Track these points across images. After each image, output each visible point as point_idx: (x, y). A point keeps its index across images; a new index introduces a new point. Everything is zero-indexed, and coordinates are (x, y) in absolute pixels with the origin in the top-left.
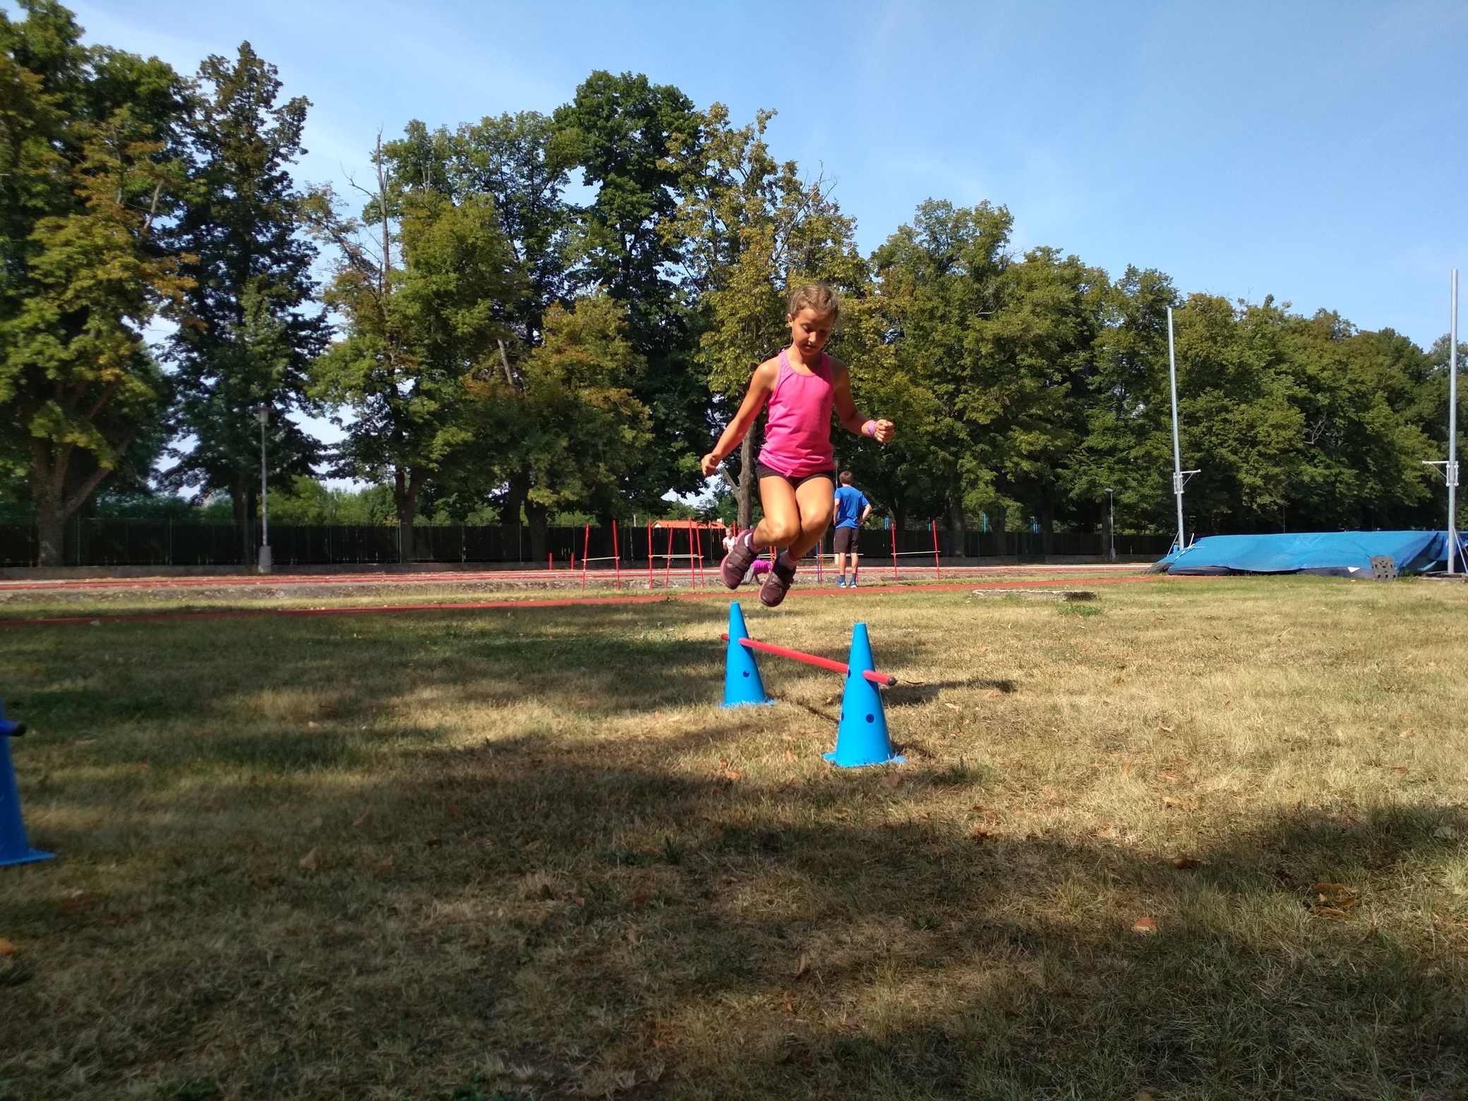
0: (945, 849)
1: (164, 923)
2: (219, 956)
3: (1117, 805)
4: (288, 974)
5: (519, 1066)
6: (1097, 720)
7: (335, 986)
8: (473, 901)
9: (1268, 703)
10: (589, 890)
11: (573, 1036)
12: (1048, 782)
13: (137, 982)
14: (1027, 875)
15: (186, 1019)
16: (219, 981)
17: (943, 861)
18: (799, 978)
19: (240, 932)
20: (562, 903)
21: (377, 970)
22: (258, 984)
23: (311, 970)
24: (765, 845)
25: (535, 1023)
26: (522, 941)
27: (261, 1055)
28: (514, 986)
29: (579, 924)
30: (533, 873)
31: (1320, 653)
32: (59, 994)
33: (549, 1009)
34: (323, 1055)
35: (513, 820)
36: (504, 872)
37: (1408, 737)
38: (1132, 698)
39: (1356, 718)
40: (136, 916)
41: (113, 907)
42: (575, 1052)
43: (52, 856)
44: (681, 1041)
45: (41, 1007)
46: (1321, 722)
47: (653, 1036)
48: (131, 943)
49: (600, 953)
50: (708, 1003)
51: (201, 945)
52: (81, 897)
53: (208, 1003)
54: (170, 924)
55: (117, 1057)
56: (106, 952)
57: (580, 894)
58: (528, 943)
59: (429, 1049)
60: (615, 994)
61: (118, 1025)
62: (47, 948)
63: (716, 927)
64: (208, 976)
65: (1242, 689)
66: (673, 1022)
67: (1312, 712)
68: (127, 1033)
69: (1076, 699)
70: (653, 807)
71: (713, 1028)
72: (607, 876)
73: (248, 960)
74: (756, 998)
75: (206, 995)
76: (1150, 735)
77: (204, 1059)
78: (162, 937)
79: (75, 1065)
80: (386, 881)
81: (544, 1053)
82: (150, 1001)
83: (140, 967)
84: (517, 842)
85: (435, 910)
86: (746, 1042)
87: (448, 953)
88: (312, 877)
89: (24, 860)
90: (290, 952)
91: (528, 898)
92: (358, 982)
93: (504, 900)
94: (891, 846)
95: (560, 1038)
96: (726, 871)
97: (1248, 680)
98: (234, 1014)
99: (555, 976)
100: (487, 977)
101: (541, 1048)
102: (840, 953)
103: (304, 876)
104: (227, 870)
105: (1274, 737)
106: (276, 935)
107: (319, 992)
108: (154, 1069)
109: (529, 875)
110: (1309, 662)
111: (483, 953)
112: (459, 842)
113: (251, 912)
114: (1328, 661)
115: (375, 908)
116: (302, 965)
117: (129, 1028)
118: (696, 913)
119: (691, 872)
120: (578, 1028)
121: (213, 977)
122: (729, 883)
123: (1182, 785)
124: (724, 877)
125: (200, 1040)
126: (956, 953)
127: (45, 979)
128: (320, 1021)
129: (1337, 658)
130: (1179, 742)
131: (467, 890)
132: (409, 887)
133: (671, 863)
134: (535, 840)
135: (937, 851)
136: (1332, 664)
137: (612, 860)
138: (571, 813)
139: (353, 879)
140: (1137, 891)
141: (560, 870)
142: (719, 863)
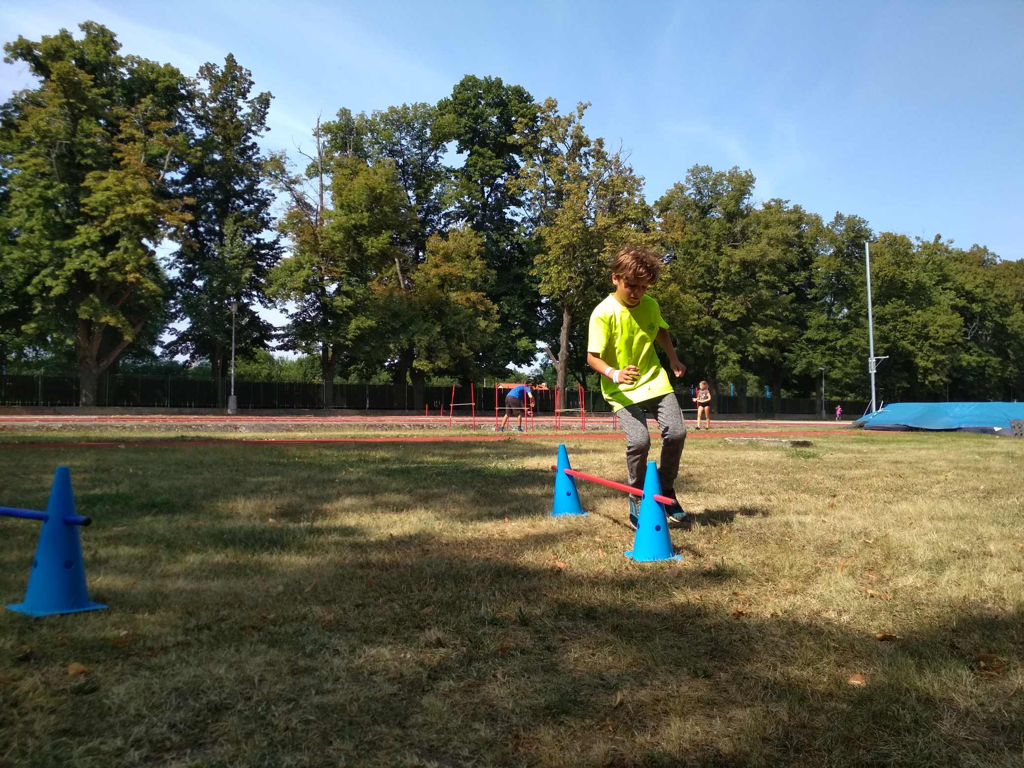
0: (714, 621)
1: (184, 655)
2: (222, 678)
3: (834, 595)
4: (268, 693)
5: (429, 761)
6: (818, 534)
7: (302, 702)
8: (390, 647)
9: (940, 524)
10: (467, 642)
11: (463, 742)
12: (784, 577)
13: (170, 694)
14: (772, 642)
15: (204, 720)
16: (224, 696)
17: (713, 630)
18: (616, 708)
19: (235, 662)
20: (450, 651)
21: (329, 692)
22: (249, 699)
23: (283, 690)
24: (587, 615)
25: (438, 732)
26: (425, 675)
27: (255, 746)
28: (422, 706)
29: (462, 665)
30: (430, 629)
31: (976, 489)
32: (117, 701)
33: (447, 723)
34: (297, 748)
35: (412, 591)
36: (409, 627)
38: (843, 518)
39: (1004, 537)
40: (165, 650)
41: (149, 643)
42: (466, 753)
43: (105, 607)
44: (537, 748)
45: (106, 708)
46: (978, 539)
47: (517, 744)
48: (163, 668)
49: (479, 686)
50: (555, 723)
51: (209, 671)
52: (127, 636)
53: (218, 710)
54: (188, 656)
55: (159, 745)
56: (147, 674)
57: (463, 645)
58: (429, 677)
59: (367, 747)
60: (490, 714)
61: (159, 724)
62: (107, 670)
63: (557, 671)
64: (216, 692)
65: (921, 514)
66: (531, 735)
67: (972, 531)
68: (165, 729)
69: (802, 518)
70: (508, 585)
71: (558, 741)
72: (479, 633)
73: (241, 682)
74: (587, 721)
75: (215, 705)
76: (856, 546)
77: (217, 749)
78: (184, 664)
79: (132, 749)
80: (331, 631)
81: (445, 753)
82: (178, 708)
83: (170, 684)
84: (416, 607)
85: (365, 652)
86: (582, 751)
87: (375, 682)
88: (280, 626)
89: (86, 609)
90: (269, 677)
91: (426, 646)
92: (316, 700)
93: (411, 646)
94: (675, 618)
95: (455, 743)
96: (561, 632)
97: (925, 508)
98: (235, 719)
99: (448, 701)
100: (402, 699)
101: (443, 749)
102: (644, 692)
104: (223, 620)
105: (945, 549)
106: (259, 666)
107: (291, 706)
108: (185, 754)
109: (426, 630)
110: (967, 495)
111: (399, 683)
112: (376, 606)
113: (241, 649)
114: (981, 495)
115: (324, 650)
116: (278, 686)
117: (166, 726)
118: (542, 661)
119: (537, 632)
120: (467, 737)
121: (220, 694)
122: (564, 641)
123: (879, 581)
124: (560, 636)
125: (214, 735)
126: (724, 695)
127: (107, 691)
128: (293, 725)
129: (988, 493)
130: (878, 551)
131: (385, 639)
132: (346, 635)
133: (523, 625)
134: (429, 606)
135: (708, 623)
136: (985, 497)
137: (482, 622)
138: (452, 588)
139: (308, 629)
140: (851, 656)
141: (447, 627)
142: (556, 626)
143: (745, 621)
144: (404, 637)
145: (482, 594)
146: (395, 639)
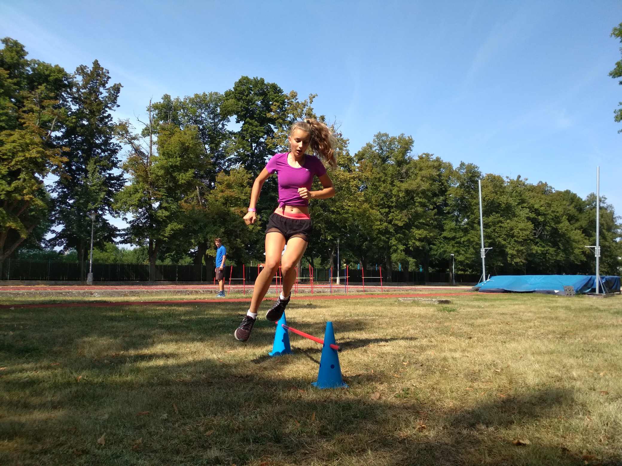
0: (406, 434)
3: (482, 411)
6: (465, 366)
9: (539, 358)
10: (237, 458)
12: (447, 397)
14: (446, 450)
17: (406, 441)
24: (320, 432)
30: (211, 448)
31: (554, 332)
35: (199, 416)
36: (196, 447)
37: (604, 375)
38: (478, 354)
39: (579, 366)
46: (564, 367)
57: (234, 461)
65: (526, 351)
67: (559, 362)
69: (453, 354)
72: (246, 451)
76: (489, 374)
80: (138, 452)
84: (202, 429)
91: (208, 463)
94: (380, 433)
96: (303, 447)
97: (527, 345)
103: (99, 449)
104: (61, 445)
105: (545, 375)
109: (208, 450)
110: (550, 336)
112: (173, 429)
114: (559, 336)
119: (286, 447)
122: (306, 454)
124: (303, 451)
129: (563, 335)
130: (503, 377)
131: (178, 458)
132: (150, 456)
133: (276, 442)
134: (210, 429)
135: (402, 435)
136: (561, 338)
137: (248, 440)
138: (227, 413)
139: (122, 451)
140: (500, 459)
141: (223, 447)
142: (299, 442)
143: (427, 433)
144: (192, 457)
145: (248, 417)
146: (185, 458)
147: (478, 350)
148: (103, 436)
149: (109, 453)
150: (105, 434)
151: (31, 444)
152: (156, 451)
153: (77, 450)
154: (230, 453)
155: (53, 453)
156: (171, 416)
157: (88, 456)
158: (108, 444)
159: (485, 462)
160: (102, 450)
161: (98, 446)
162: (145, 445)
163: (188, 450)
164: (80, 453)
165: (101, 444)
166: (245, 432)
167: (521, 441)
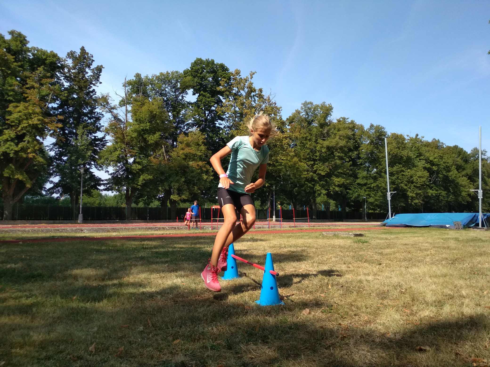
0: (331, 342)
3: (390, 323)
6: (376, 286)
9: (435, 280)
12: (363, 312)
17: (331, 348)
30: (178, 354)
31: (447, 259)
35: (168, 328)
36: (166, 353)
37: (487, 294)
38: (387, 277)
39: (468, 286)
46: (455, 288)
57: (196, 364)
65: (424, 274)
69: (367, 277)
72: (205, 356)
76: (396, 293)
84: (170, 339)
96: (250, 353)
97: (425, 270)
103: (90, 355)
105: (440, 294)
109: (176, 356)
110: (444, 262)
114: (450, 262)
122: (252, 358)
123: (412, 314)
124: (250, 356)
129: (453, 261)
130: (407, 296)
132: (130, 361)
133: (229, 349)
134: (177, 338)
135: (328, 343)
136: (452, 263)
137: (206, 348)
138: (190, 325)
139: (109, 357)
140: (406, 362)
141: (187, 353)
142: (247, 349)
143: (347, 342)
144: (163, 361)
145: (206, 329)
146: (158, 362)
147: (387, 274)
148: (94, 345)
149: (99, 359)
150: (95, 343)
151: (38, 351)
152: (135, 357)
153: (73, 356)
154: (193, 358)
155: (55, 359)
156: (146, 329)
157: (82, 361)
158: (98, 351)
159: (394, 364)
160: (93, 356)
161: (89, 353)
162: (126, 351)
163: (160, 355)
164: (76, 359)
165: (92, 352)
166: (204, 341)
167: (423, 348)
